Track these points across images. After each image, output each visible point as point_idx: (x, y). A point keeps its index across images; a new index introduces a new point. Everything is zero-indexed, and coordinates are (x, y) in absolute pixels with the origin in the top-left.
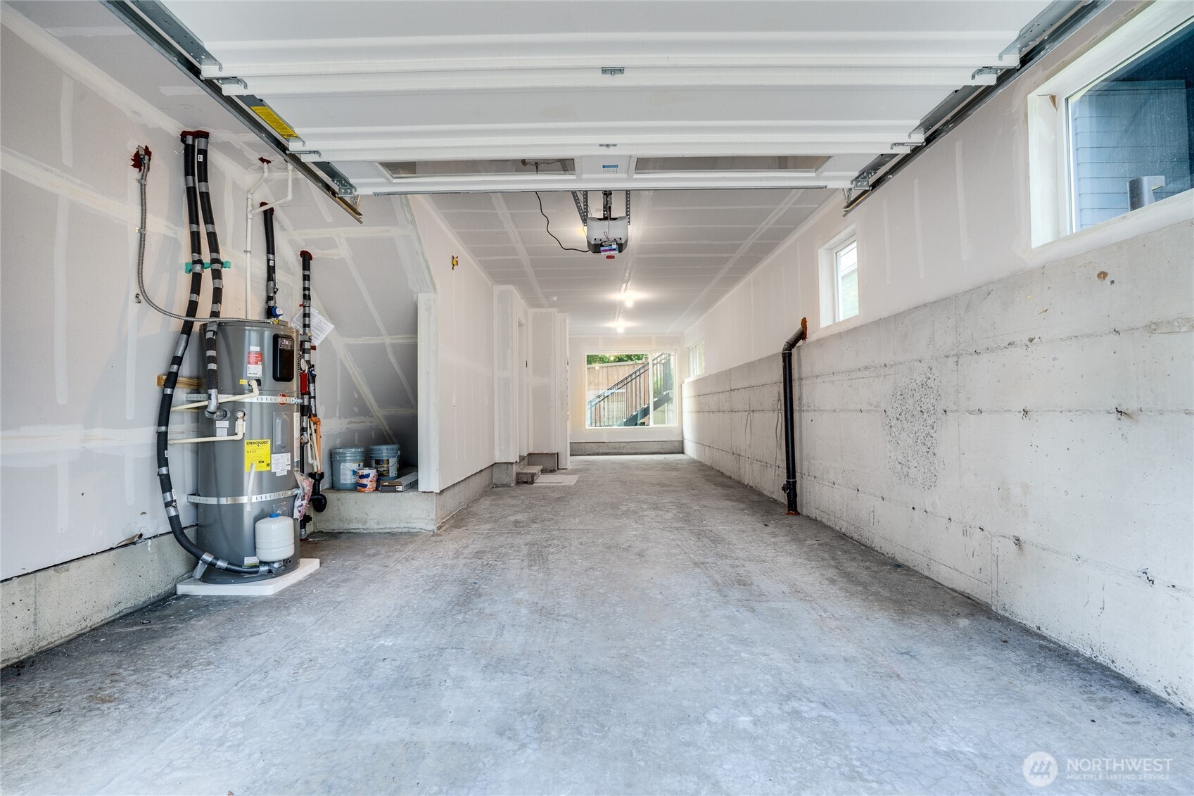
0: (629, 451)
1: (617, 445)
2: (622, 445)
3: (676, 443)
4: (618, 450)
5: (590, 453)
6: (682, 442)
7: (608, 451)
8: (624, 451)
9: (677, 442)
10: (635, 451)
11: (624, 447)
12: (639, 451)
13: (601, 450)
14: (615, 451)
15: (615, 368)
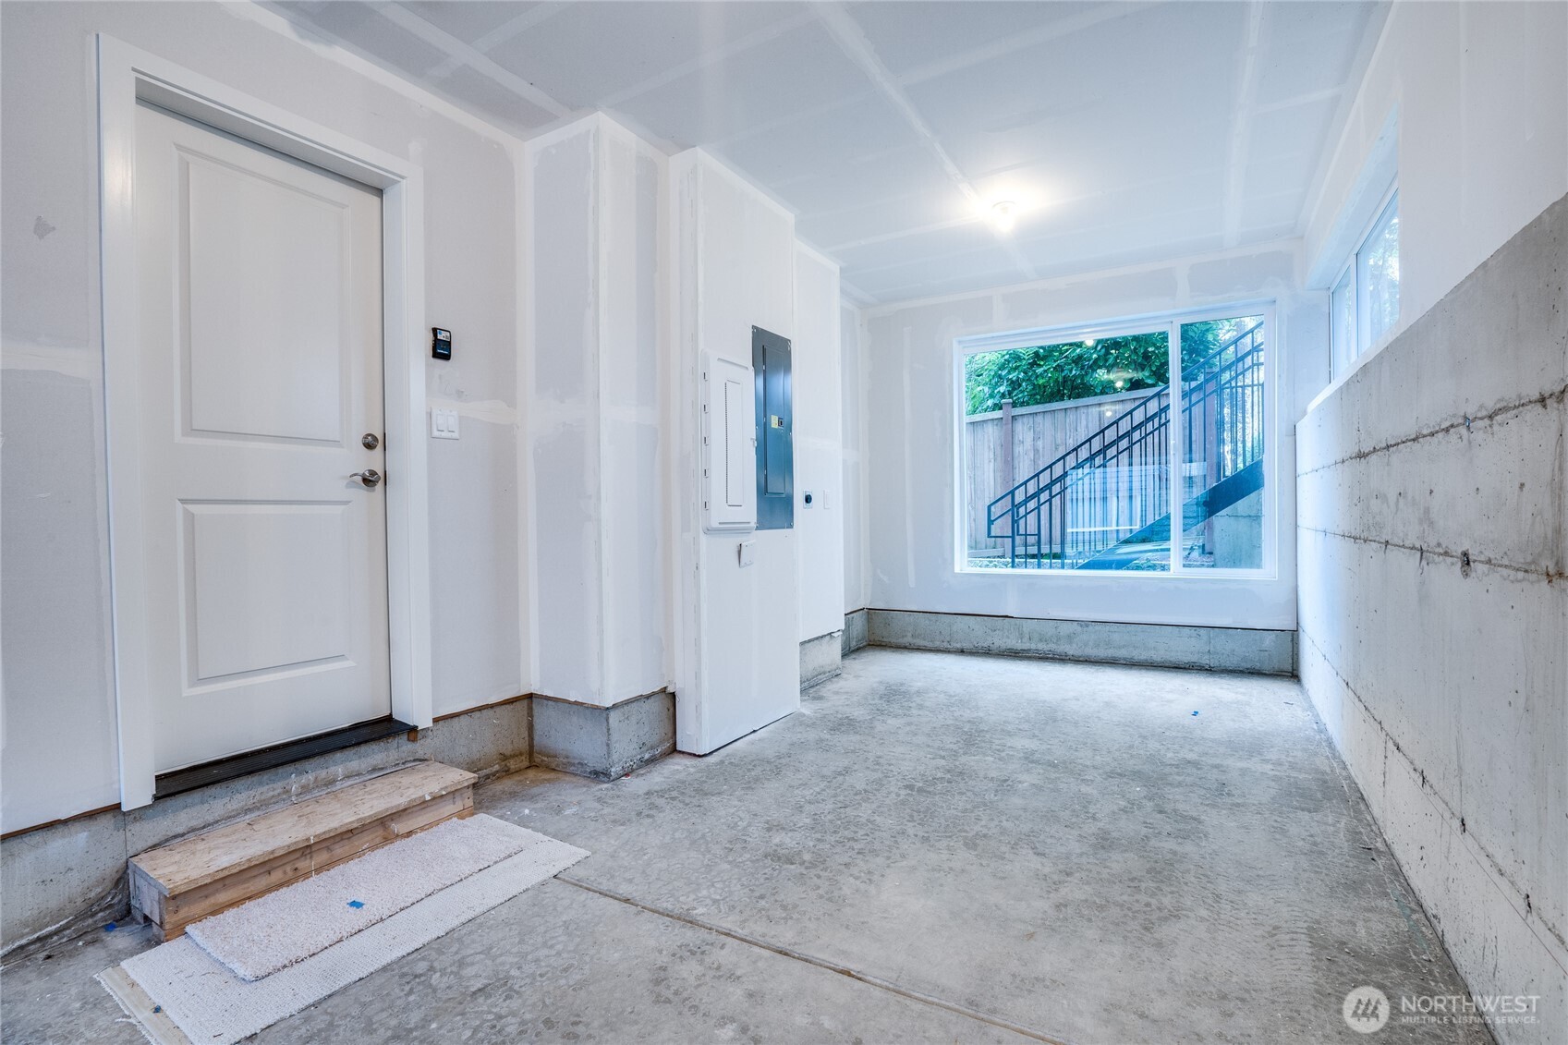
0: (1091, 652)
1: (1049, 629)
2: (1065, 629)
3: (1269, 640)
4: (1052, 646)
5: (966, 645)
6: (1294, 635)
7: (1019, 645)
8: (1071, 650)
9: (1270, 637)
10: (1110, 653)
11: (1070, 638)
12: (1122, 654)
13: (1000, 642)
14: (1041, 646)
15: (1048, 416)
